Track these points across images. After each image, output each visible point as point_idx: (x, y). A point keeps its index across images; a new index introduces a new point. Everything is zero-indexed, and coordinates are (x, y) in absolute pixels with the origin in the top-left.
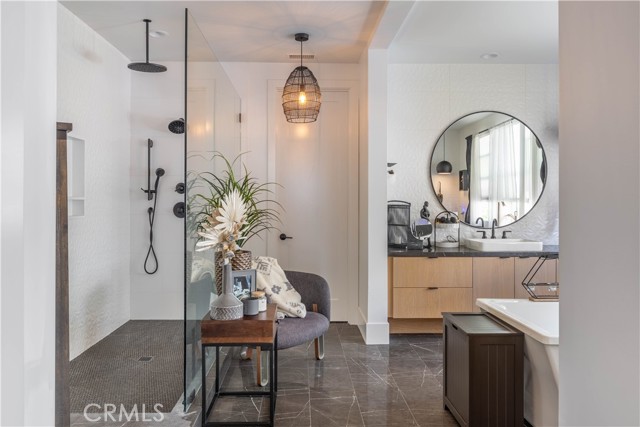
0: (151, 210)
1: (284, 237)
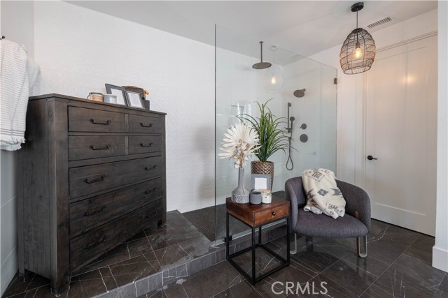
0: (290, 138)
1: (370, 158)
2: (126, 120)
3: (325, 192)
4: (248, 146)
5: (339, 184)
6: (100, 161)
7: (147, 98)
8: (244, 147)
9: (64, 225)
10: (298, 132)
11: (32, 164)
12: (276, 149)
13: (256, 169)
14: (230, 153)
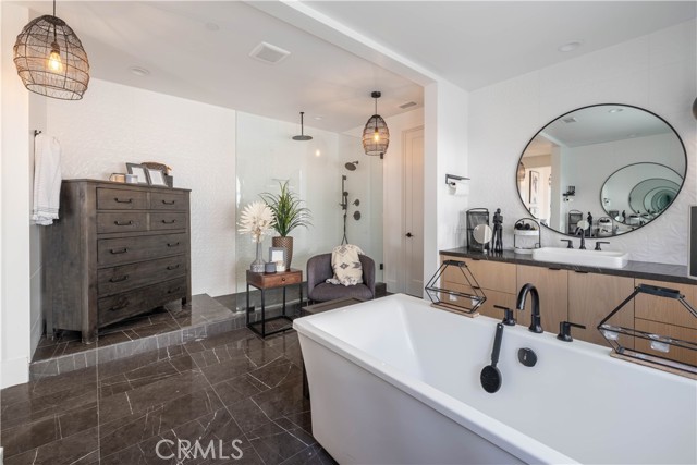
0: (345, 216)
1: (409, 235)
2: (148, 198)
3: (347, 266)
4: (265, 222)
5: (361, 257)
6: (123, 235)
7: (170, 173)
8: (261, 223)
9: (94, 286)
10: (352, 209)
11: (63, 237)
12: (295, 225)
13: (276, 243)
14: (248, 228)
